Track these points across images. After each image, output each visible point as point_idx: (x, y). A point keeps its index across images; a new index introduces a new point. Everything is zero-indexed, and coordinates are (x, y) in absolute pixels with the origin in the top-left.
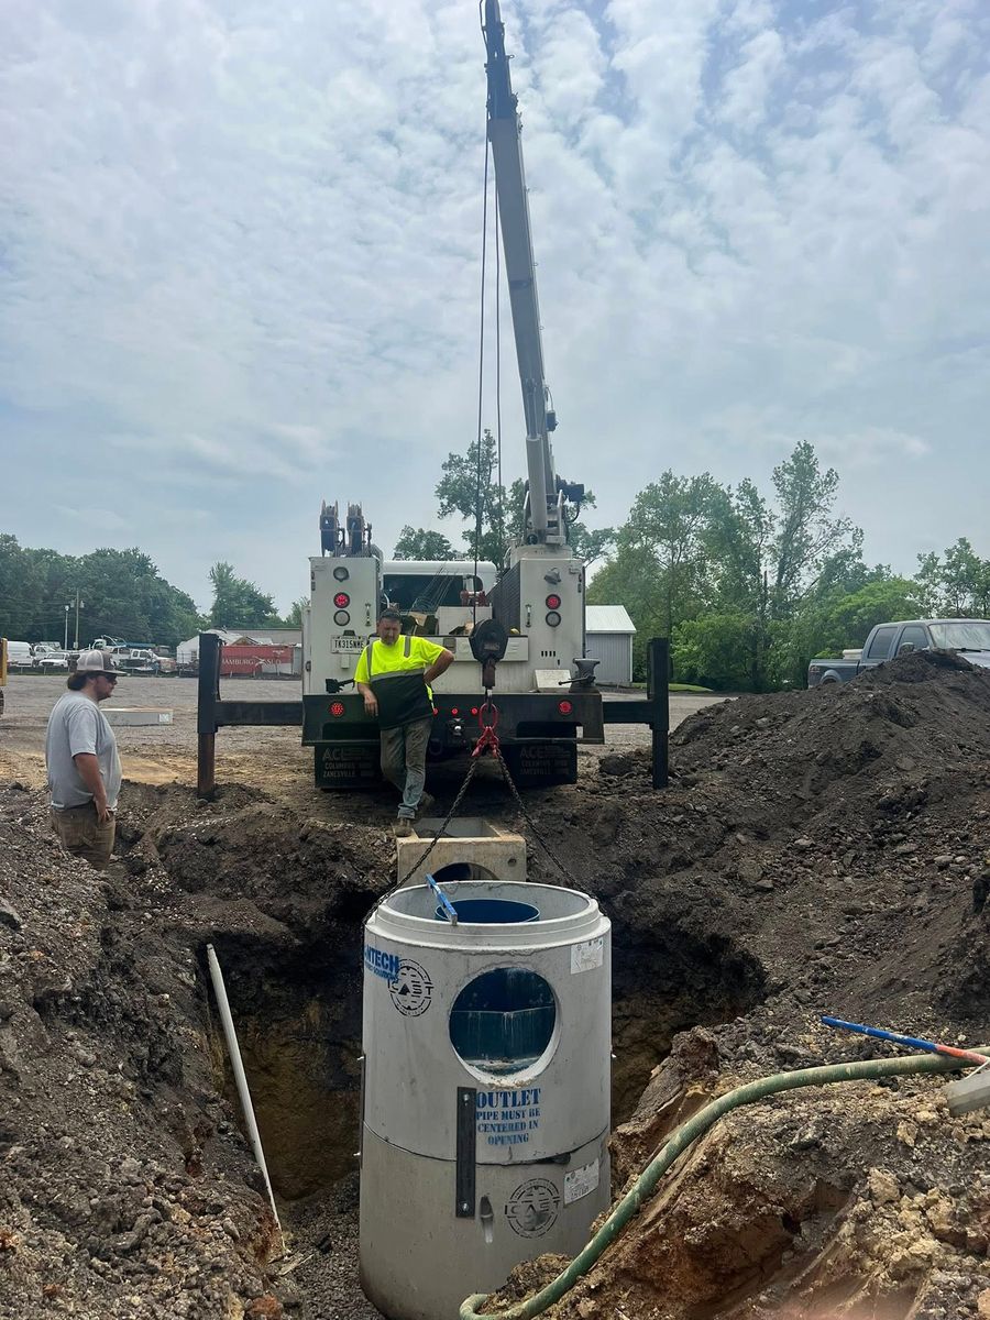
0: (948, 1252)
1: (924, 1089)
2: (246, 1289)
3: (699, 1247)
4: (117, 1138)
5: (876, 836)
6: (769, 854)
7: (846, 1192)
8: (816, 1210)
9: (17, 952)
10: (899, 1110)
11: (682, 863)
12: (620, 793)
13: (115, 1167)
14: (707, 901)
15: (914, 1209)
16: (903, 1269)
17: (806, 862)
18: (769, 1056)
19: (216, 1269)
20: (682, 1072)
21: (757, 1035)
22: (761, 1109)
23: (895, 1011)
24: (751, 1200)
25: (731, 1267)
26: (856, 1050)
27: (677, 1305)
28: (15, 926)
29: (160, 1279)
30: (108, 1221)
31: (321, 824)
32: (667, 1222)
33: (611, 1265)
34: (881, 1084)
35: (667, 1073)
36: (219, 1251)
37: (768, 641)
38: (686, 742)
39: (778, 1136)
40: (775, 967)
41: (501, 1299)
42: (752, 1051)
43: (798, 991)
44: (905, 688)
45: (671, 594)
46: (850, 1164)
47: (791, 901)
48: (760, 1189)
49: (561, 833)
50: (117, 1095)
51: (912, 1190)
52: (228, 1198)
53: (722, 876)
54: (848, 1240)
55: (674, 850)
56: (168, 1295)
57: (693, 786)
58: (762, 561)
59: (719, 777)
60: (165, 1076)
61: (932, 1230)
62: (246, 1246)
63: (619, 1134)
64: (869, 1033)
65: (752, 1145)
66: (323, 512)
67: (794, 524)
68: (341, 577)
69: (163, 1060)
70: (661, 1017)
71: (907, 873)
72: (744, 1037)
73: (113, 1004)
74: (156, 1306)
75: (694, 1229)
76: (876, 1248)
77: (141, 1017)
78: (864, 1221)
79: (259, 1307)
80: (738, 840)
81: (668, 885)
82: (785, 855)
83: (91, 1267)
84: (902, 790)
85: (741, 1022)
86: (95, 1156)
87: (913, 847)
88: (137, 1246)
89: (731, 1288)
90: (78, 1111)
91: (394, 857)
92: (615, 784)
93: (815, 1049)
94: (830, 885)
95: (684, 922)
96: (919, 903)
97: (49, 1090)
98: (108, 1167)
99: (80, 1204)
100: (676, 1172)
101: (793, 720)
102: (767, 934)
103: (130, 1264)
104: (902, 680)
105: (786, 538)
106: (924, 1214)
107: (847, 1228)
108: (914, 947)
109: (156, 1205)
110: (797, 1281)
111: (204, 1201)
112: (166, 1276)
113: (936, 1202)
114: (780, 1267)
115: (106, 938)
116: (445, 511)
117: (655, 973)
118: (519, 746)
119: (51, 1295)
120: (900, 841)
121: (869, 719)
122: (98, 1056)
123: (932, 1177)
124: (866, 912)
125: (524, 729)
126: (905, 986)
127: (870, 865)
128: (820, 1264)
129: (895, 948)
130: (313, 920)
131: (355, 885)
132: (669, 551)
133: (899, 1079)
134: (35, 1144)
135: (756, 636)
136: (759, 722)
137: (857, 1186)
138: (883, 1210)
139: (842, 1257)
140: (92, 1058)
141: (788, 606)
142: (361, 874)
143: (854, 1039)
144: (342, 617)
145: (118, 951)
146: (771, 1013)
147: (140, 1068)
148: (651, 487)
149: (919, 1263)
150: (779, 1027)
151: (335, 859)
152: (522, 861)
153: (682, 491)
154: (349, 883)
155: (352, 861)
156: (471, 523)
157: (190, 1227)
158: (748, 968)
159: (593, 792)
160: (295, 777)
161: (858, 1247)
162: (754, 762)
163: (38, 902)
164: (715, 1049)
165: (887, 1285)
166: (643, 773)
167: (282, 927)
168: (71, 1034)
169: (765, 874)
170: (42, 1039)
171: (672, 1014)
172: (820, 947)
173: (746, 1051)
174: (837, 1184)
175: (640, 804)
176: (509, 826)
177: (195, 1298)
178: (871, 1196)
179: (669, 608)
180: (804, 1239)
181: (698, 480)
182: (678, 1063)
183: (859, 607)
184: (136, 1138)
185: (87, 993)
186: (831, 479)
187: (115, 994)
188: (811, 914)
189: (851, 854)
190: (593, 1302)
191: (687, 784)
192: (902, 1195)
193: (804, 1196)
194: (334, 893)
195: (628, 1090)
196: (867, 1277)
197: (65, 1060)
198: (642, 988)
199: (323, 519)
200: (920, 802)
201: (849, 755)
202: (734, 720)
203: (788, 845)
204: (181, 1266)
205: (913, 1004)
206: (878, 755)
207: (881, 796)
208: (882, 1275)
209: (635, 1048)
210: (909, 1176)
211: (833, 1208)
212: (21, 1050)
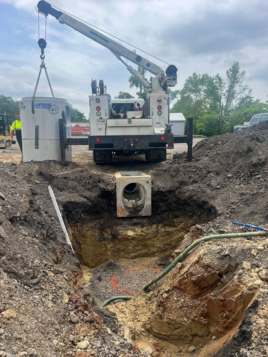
0: (264, 283)
1: (260, 240)
2: (69, 293)
3: (195, 281)
4: (34, 254)
5: (250, 173)
6: (220, 179)
7: (236, 267)
8: (228, 272)
9: (4, 206)
10: (253, 246)
11: (195, 182)
12: (178, 163)
13: (32, 262)
14: (201, 192)
15: (255, 272)
16: (251, 288)
17: (230, 181)
18: (217, 232)
19: (60, 288)
20: (192, 236)
21: (214, 227)
22: (214, 246)
23: (253, 220)
24: (210, 269)
25: (204, 286)
26: (241, 230)
27: (189, 295)
28: (3, 199)
29: (44, 291)
30: (29, 276)
31: (95, 173)
32: (187, 275)
33: (172, 285)
34: (248, 239)
35: (189, 236)
36: (61, 284)
37: (223, 122)
38: (198, 149)
39: (218, 253)
40: (220, 209)
41: (144, 293)
42: (212, 231)
43: (226, 215)
44: (261, 132)
45: (195, 109)
46: (238, 260)
47: (225, 191)
48: (212, 267)
49: (161, 174)
50: (34, 243)
51: (255, 267)
52: (65, 270)
53: (206, 185)
54: (236, 280)
55: (193, 178)
56: (46, 295)
57: (199, 161)
58: (222, 99)
59: (206, 158)
60: (52, 238)
61: (260, 278)
62: (70, 282)
63: (175, 252)
64: (245, 226)
65: (211, 255)
66: (92, 82)
67: (232, 87)
68: (97, 101)
69: (51, 234)
70: (188, 222)
71: (259, 183)
72: (210, 227)
73: (34, 220)
74: (42, 298)
75: (194, 277)
76: (244, 282)
77: (43, 223)
78: (241, 275)
79: (73, 298)
80: (211, 175)
81: (191, 188)
82: (224, 179)
83: (24, 288)
84: (259, 160)
85: (210, 223)
86: (27, 259)
87: (261, 176)
88: (38, 282)
89: (204, 291)
90: (22, 248)
91: (115, 181)
92: (177, 161)
93: (230, 230)
94: (236, 187)
95: (195, 198)
96: (262, 191)
97: (14, 242)
98: (30, 262)
99: (22, 272)
100: (190, 262)
101: (228, 142)
102: (218, 200)
103: (36, 287)
104: (260, 129)
105: (229, 91)
106: (258, 273)
107: (236, 277)
108: (259, 203)
109: (43, 272)
110: (221, 290)
111: (58, 270)
112: (46, 290)
113: (262, 270)
114: (217, 286)
115: (31, 202)
116: (131, 86)
117: (187, 211)
118: (150, 150)
119: (11, 296)
120: (257, 174)
121: (250, 141)
122: (29, 233)
123: (261, 264)
124: (246, 194)
125: (151, 145)
126: (256, 213)
127: (248, 181)
128: (228, 286)
129: (254, 203)
130: (94, 198)
131: (105, 189)
132: (195, 97)
133: (253, 238)
134: (9, 256)
135: (219, 121)
136: (218, 143)
137: (239, 266)
138: (246, 272)
139: (234, 284)
140: (27, 234)
141: (229, 111)
142: (106, 186)
143: (241, 227)
144: (99, 114)
145: (35, 206)
146: (218, 221)
147: (44, 236)
148: (190, 77)
149: (256, 286)
150: (220, 225)
151: (99, 182)
152: (150, 182)
153: (199, 79)
154: (103, 188)
155: (104, 183)
156: (139, 90)
157: (54, 277)
158: (212, 209)
159: (171, 164)
160: (89, 161)
161: (239, 282)
162: (216, 154)
163: (10, 192)
164: (202, 230)
165: (247, 292)
166: (185, 158)
167: (85, 200)
168: (21, 227)
169: (218, 184)
170: (12, 229)
171: (191, 221)
172: (233, 203)
173: (210, 231)
174: (234, 265)
175: (183, 166)
176: (147, 173)
177: (54, 296)
178: (243, 268)
179: (195, 113)
180: (224, 279)
181: (204, 75)
182: (192, 234)
183: (249, 111)
184: (40, 254)
185: (25, 217)
186: (243, 73)
187: (34, 217)
188: (231, 195)
189: (243, 178)
190: (167, 294)
191: (197, 160)
192: (252, 268)
193: (225, 268)
194: (99, 191)
195: (179, 241)
196: (241, 290)
197: (19, 234)
198: (183, 215)
199: (92, 84)
200: (263, 164)
201: (244, 151)
202: (211, 143)
203: (225, 176)
204: (50, 287)
205: (258, 218)
206: (252, 151)
207: (252, 162)
208: (245, 289)
209: (181, 230)
210: (254, 263)
211: (232, 271)
212: (6, 232)
